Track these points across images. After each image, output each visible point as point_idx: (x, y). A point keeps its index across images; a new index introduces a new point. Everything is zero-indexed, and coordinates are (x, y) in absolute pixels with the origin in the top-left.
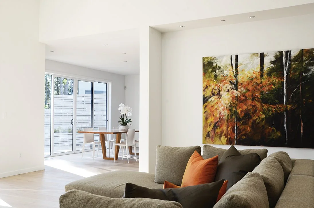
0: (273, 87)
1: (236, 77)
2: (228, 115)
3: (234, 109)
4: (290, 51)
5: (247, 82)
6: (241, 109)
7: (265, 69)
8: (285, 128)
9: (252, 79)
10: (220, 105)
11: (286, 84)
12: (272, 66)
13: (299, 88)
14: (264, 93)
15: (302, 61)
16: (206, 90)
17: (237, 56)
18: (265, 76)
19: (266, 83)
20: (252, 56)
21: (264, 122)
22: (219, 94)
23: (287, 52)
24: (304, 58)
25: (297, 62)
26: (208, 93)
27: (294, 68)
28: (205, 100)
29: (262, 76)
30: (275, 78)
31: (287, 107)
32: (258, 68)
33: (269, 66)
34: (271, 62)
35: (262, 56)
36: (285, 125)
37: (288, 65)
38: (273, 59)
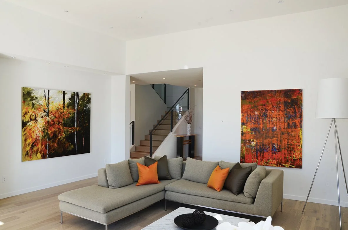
0: (70, 115)
1: (48, 106)
2: (42, 136)
3: (46, 131)
4: (79, 93)
5: (55, 111)
6: (51, 131)
7: (66, 103)
8: (76, 143)
9: (58, 109)
10: (37, 128)
11: (77, 113)
12: (69, 101)
13: (82, 117)
14: (65, 119)
15: (84, 100)
16: (25, 115)
17: (49, 91)
18: (66, 108)
19: (66, 113)
20: (58, 92)
21: (64, 139)
22: (35, 119)
23: (77, 93)
24: (85, 98)
25: (82, 101)
26: (27, 118)
27: (81, 104)
28: (24, 124)
29: (64, 107)
30: (71, 110)
31: (77, 129)
32: (62, 102)
33: (68, 101)
34: (69, 98)
35: (64, 93)
36: (76, 140)
37: (77, 102)
38: (70, 97)
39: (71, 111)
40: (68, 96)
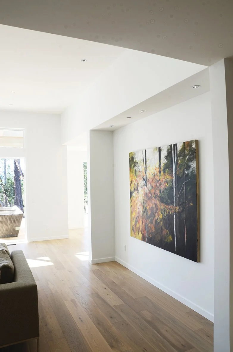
0: (167, 185)
1: (146, 172)
2: (142, 211)
3: (145, 206)
4: (177, 144)
5: (151, 178)
6: (149, 207)
7: (162, 165)
8: (175, 233)
9: (155, 175)
10: (138, 201)
11: (175, 182)
12: (166, 161)
13: (183, 189)
14: (162, 191)
15: (185, 156)
16: (131, 184)
17: (146, 150)
18: (162, 172)
19: (163, 180)
20: (154, 151)
21: (162, 222)
22: (137, 189)
23: (174, 145)
24: (186, 151)
25: (181, 158)
26: (133, 188)
27: (180, 165)
28: (131, 194)
29: (160, 172)
30: (168, 176)
31: (175, 210)
32: (157, 165)
33: (164, 162)
34: (165, 157)
35: (160, 150)
36: (175, 229)
37: (175, 160)
38: (166, 155)
39: (168, 178)
40: (164, 153)
